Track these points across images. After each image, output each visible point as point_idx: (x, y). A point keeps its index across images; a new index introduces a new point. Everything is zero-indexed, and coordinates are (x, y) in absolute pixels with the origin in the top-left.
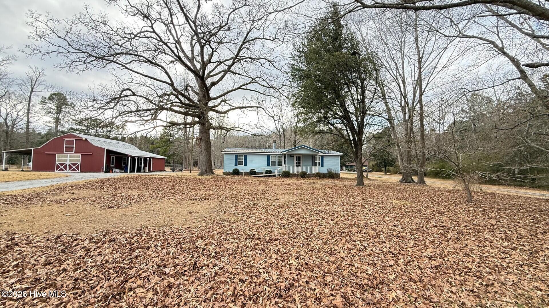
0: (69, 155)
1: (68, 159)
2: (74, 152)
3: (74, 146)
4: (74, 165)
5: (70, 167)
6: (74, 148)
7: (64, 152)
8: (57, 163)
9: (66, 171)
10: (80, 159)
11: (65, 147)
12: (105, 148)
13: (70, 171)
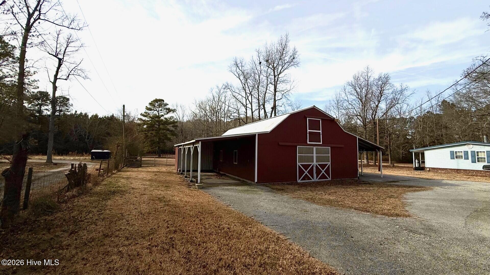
0: (315, 148)
1: (315, 155)
3: (321, 131)
5: (318, 171)
6: (321, 135)
7: (308, 143)
8: (299, 165)
9: (313, 180)
10: (330, 155)
11: (309, 133)
12: (357, 137)
13: (318, 179)
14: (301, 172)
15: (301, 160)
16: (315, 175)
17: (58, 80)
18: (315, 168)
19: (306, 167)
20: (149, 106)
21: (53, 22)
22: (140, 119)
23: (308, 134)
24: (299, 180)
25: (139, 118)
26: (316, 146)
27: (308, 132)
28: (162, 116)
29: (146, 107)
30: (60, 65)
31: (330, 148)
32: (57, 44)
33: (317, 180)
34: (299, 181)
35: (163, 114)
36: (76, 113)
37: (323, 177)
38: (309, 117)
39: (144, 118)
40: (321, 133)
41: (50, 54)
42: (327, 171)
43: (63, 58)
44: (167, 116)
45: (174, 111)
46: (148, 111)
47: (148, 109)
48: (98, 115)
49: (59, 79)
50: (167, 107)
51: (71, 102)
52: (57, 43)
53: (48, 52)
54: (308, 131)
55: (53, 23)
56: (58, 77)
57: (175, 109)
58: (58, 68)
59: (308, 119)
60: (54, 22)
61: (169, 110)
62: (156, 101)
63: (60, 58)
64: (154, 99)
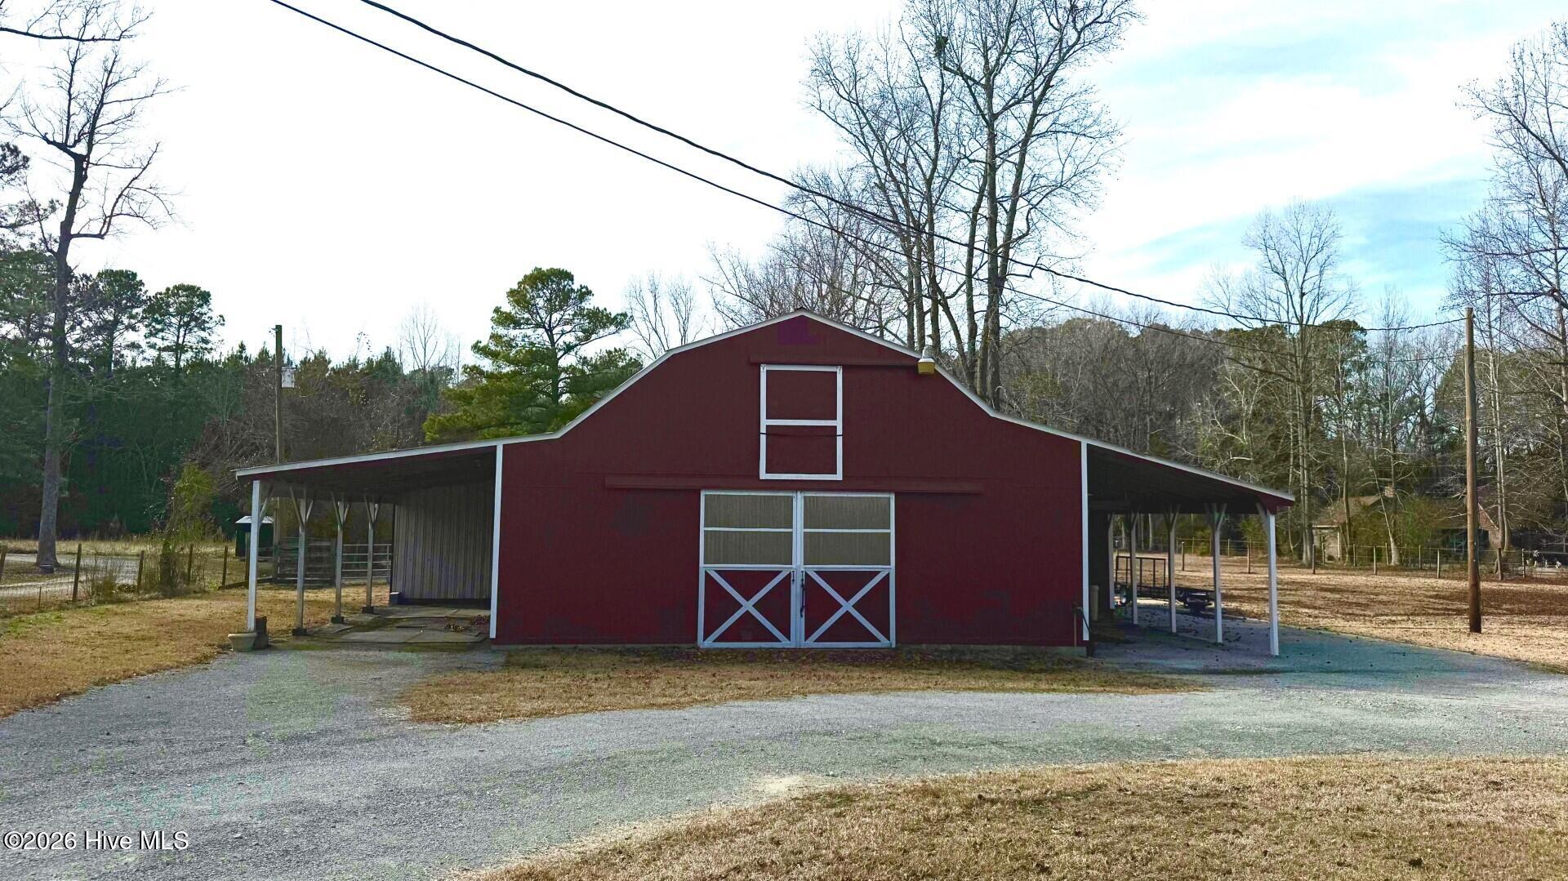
0: (799, 501)
1: (798, 530)
2: (839, 476)
3: (838, 423)
4: (848, 583)
5: (817, 605)
6: (840, 441)
7: (763, 475)
8: (707, 575)
9: (785, 643)
10: (892, 531)
11: (767, 434)
12: (1084, 443)
13: (818, 640)
14: (720, 604)
15: (722, 548)
16: (797, 621)
17: (73, 241)
18: (796, 590)
19: (748, 583)
20: (507, 308)
21: (25, 31)
22: (475, 371)
23: (763, 438)
24: (705, 638)
25: (471, 364)
26: (802, 490)
27: (763, 430)
28: (569, 348)
29: (497, 310)
30: (80, 178)
31: (893, 497)
32: (70, 100)
33: (811, 643)
34: (707, 644)
35: (570, 339)
36: (241, 352)
37: (847, 628)
38: (768, 363)
39: (487, 365)
40: (840, 431)
41: (49, 142)
42: (874, 606)
43: (88, 155)
44: (594, 350)
45: (620, 322)
46: (501, 331)
47: (503, 319)
48: (327, 358)
49: (78, 235)
50: (590, 304)
51: (216, 307)
52: (70, 95)
53: (45, 138)
54: (765, 422)
55: (27, 34)
56: (74, 231)
57: (625, 315)
58: (75, 195)
59: (764, 370)
60: (30, 32)
61: (599, 320)
62: (539, 279)
63: (81, 155)
64: (528, 272)
